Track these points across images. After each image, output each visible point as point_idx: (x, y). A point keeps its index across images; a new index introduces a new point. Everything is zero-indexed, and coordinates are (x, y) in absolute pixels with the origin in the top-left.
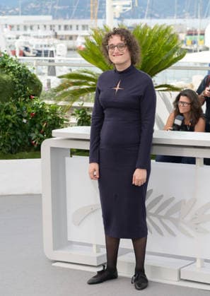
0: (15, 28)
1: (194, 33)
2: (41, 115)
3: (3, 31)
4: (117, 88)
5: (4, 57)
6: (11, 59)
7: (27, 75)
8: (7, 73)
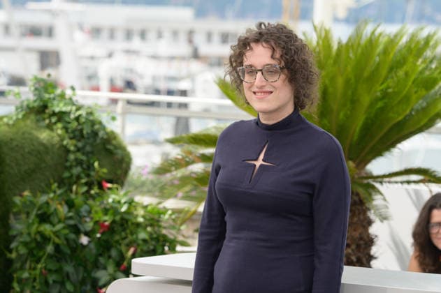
0: (105, 34)
2: (124, 230)
4: (259, 163)
5: (45, 89)
7: (95, 134)
8: (50, 127)
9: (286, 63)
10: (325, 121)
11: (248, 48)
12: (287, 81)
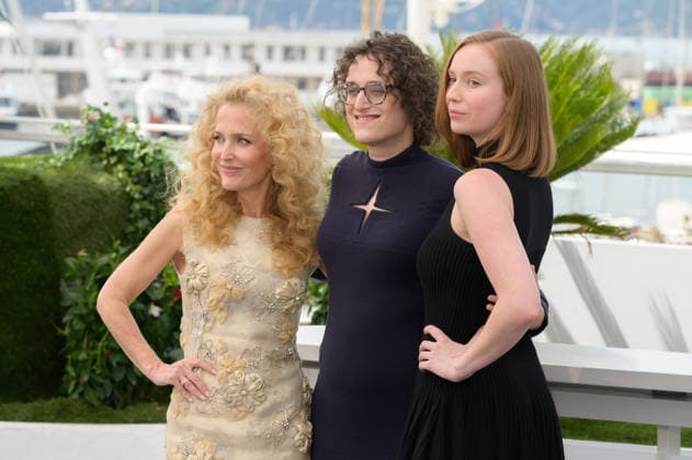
1: (666, 79)
3: (102, 58)
4: (370, 207)
5: (102, 122)
6: (123, 130)
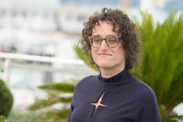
9: (123, 35)
10: (147, 78)
11: (97, 24)
12: (122, 47)
